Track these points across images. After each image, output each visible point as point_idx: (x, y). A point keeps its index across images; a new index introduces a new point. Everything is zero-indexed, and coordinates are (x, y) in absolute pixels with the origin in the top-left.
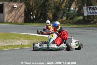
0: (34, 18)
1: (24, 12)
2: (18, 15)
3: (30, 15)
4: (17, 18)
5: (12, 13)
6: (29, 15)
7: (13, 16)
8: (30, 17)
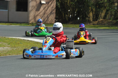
0: (70, 17)
1: (55, 9)
3: (64, 14)
4: (46, 16)
5: (40, 10)
7: (41, 13)
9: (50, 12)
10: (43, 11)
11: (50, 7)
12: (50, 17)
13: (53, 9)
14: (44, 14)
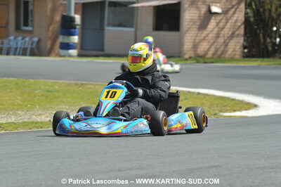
1: (243, 27)
2: (226, 32)
3: (264, 36)
4: (222, 41)
5: (209, 26)
6: (261, 35)
7: (211, 35)
8: (262, 40)
9: (230, 33)
10: (216, 30)
11: (230, 21)
12: (230, 44)
13: (239, 24)
14: (218, 36)
